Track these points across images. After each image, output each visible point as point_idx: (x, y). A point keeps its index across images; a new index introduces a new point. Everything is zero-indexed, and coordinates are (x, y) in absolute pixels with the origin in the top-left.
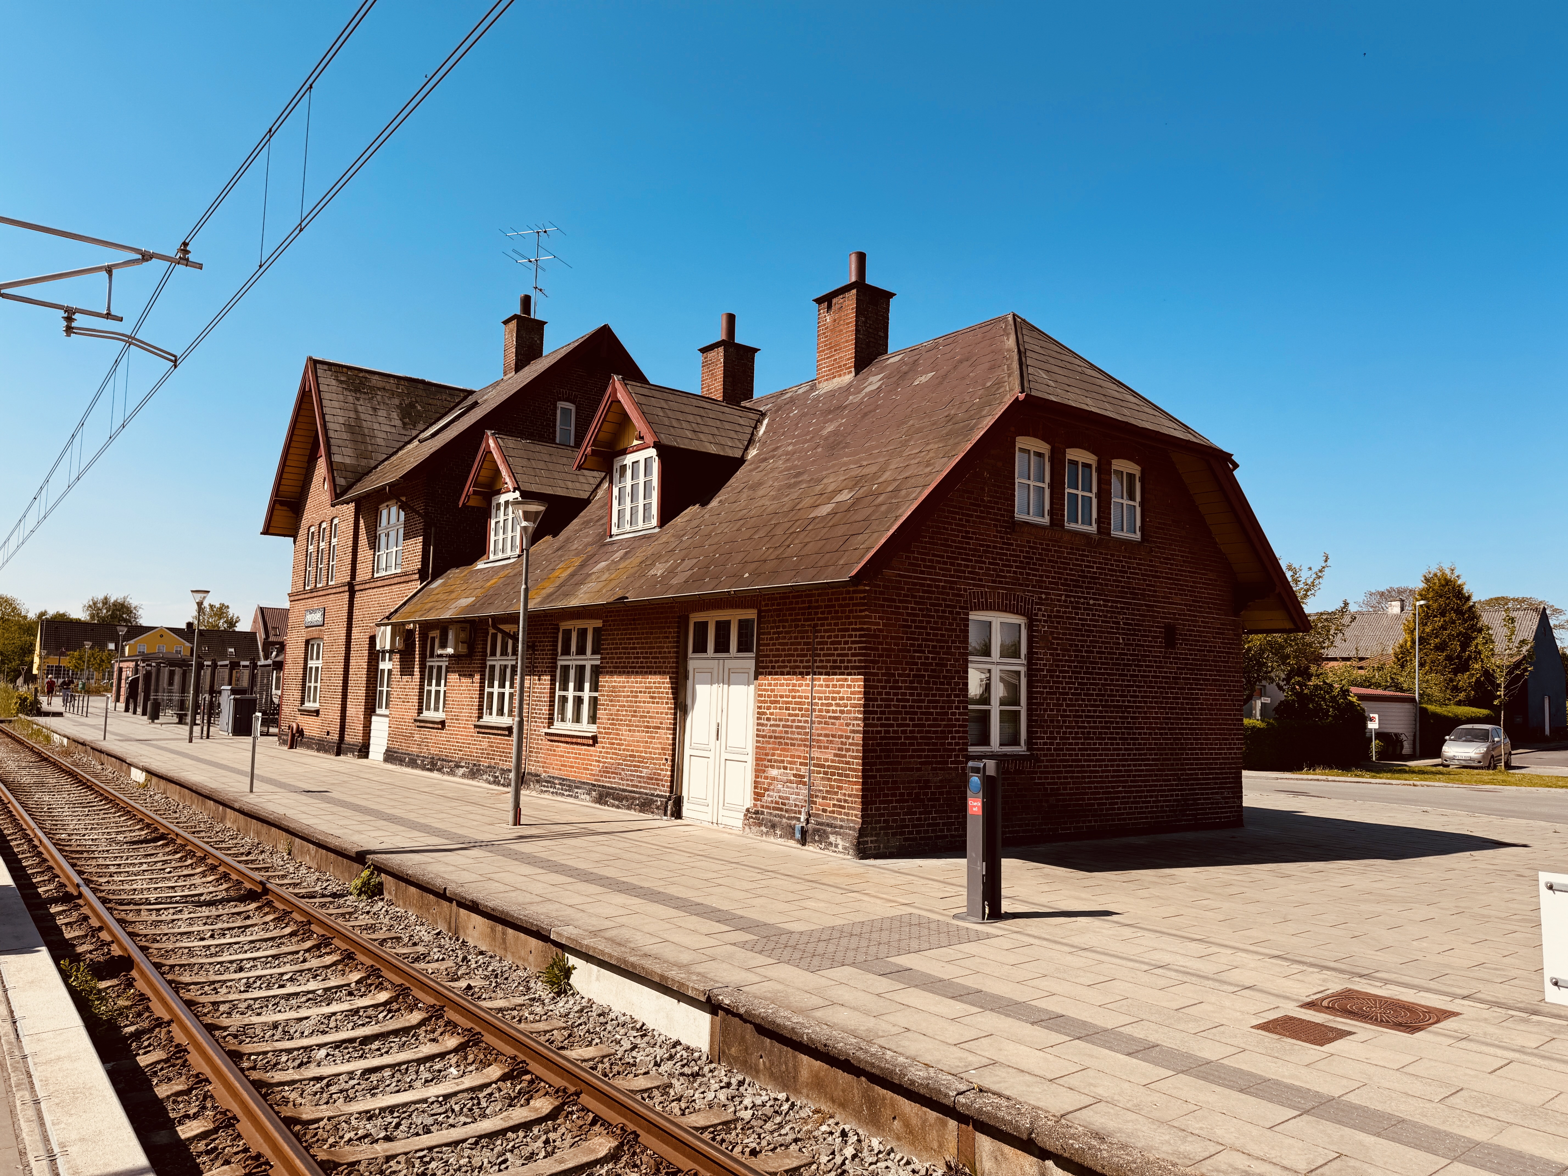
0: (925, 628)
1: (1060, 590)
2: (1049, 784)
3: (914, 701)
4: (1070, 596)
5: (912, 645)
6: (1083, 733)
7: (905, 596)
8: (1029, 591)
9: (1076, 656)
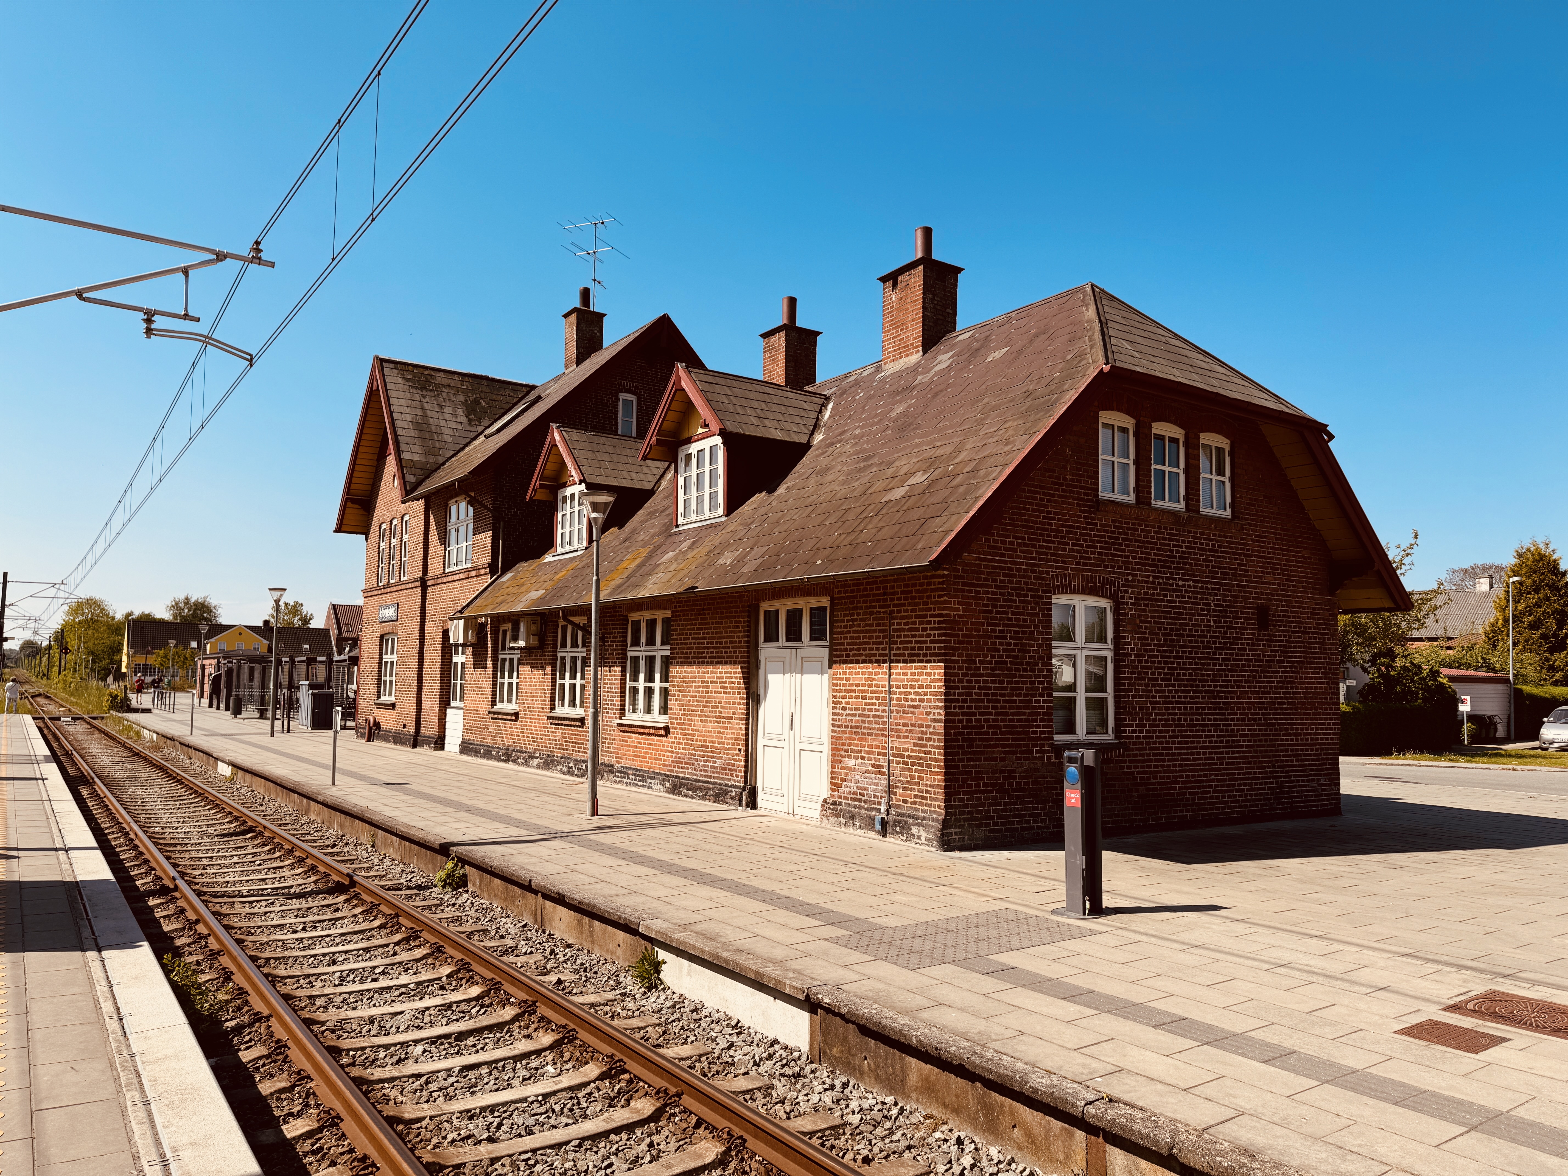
0: (1006, 613)
1: (1148, 571)
2: (1138, 773)
3: (996, 688)
4: (1158, 578)
5: (993, 631)
6: (1173, 720)
7: (985, 580)
8: (1114, 573)
9: (1165, 640)
